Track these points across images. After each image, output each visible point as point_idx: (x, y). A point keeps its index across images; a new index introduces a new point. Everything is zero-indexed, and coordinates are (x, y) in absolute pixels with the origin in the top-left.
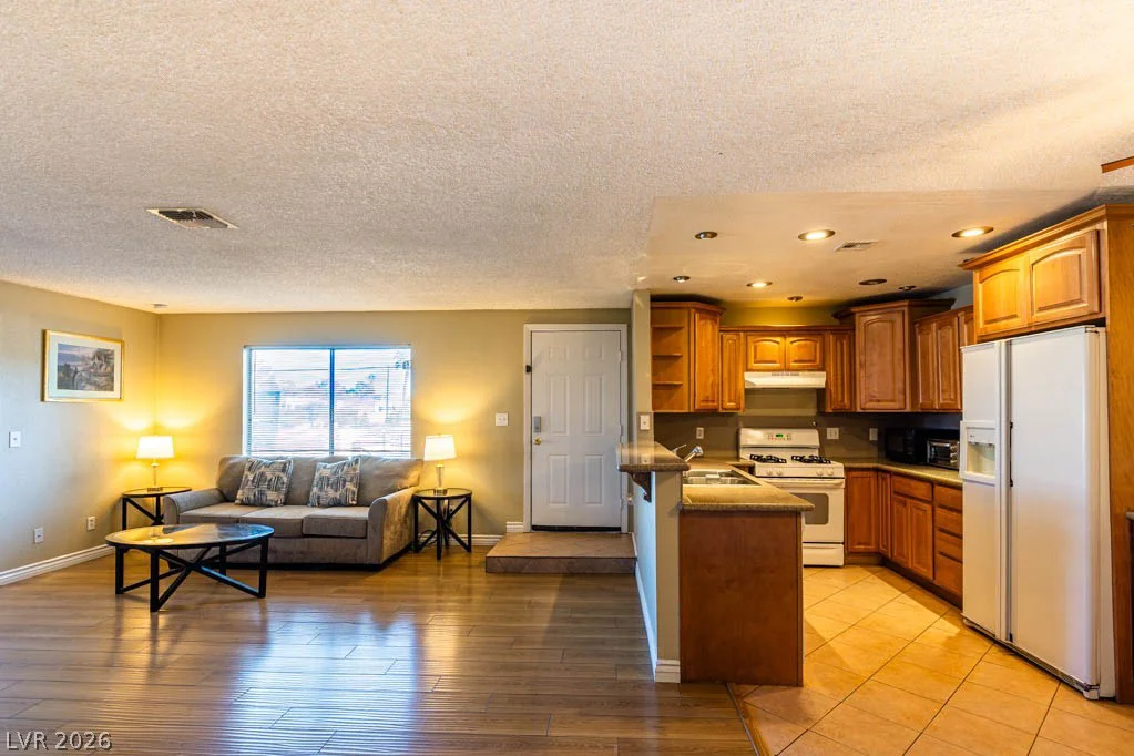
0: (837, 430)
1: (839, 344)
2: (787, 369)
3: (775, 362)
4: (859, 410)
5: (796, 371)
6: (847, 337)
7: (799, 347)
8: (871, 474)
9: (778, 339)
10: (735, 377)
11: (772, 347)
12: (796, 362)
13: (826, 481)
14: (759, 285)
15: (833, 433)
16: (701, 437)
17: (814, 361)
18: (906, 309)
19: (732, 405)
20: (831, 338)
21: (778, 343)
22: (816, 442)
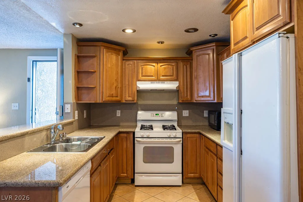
0: (188, 111)
1: (185, 67)
2: (158, 80)
3: (152, 76)
4: (195, 101)
5: (163, 81)
6: (189, 63)
7: (165, 68)
8: (197, 135)
9: (154, 64)
10: (132, 84)
11: (151, 68)
12: (163, 76)
13: (173, 140)
14: (129, 31)
15: (186, 113)
16: (119, 115)
17: (172, 76)
18: (215, 47)
19: (130, 98)
20: (181, 64)
21: (154, 66)
22: (176, 118)
